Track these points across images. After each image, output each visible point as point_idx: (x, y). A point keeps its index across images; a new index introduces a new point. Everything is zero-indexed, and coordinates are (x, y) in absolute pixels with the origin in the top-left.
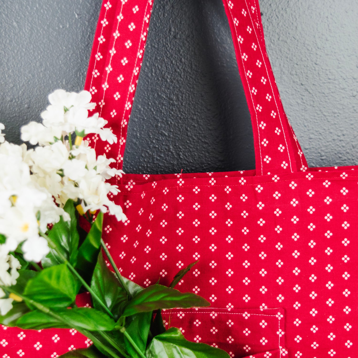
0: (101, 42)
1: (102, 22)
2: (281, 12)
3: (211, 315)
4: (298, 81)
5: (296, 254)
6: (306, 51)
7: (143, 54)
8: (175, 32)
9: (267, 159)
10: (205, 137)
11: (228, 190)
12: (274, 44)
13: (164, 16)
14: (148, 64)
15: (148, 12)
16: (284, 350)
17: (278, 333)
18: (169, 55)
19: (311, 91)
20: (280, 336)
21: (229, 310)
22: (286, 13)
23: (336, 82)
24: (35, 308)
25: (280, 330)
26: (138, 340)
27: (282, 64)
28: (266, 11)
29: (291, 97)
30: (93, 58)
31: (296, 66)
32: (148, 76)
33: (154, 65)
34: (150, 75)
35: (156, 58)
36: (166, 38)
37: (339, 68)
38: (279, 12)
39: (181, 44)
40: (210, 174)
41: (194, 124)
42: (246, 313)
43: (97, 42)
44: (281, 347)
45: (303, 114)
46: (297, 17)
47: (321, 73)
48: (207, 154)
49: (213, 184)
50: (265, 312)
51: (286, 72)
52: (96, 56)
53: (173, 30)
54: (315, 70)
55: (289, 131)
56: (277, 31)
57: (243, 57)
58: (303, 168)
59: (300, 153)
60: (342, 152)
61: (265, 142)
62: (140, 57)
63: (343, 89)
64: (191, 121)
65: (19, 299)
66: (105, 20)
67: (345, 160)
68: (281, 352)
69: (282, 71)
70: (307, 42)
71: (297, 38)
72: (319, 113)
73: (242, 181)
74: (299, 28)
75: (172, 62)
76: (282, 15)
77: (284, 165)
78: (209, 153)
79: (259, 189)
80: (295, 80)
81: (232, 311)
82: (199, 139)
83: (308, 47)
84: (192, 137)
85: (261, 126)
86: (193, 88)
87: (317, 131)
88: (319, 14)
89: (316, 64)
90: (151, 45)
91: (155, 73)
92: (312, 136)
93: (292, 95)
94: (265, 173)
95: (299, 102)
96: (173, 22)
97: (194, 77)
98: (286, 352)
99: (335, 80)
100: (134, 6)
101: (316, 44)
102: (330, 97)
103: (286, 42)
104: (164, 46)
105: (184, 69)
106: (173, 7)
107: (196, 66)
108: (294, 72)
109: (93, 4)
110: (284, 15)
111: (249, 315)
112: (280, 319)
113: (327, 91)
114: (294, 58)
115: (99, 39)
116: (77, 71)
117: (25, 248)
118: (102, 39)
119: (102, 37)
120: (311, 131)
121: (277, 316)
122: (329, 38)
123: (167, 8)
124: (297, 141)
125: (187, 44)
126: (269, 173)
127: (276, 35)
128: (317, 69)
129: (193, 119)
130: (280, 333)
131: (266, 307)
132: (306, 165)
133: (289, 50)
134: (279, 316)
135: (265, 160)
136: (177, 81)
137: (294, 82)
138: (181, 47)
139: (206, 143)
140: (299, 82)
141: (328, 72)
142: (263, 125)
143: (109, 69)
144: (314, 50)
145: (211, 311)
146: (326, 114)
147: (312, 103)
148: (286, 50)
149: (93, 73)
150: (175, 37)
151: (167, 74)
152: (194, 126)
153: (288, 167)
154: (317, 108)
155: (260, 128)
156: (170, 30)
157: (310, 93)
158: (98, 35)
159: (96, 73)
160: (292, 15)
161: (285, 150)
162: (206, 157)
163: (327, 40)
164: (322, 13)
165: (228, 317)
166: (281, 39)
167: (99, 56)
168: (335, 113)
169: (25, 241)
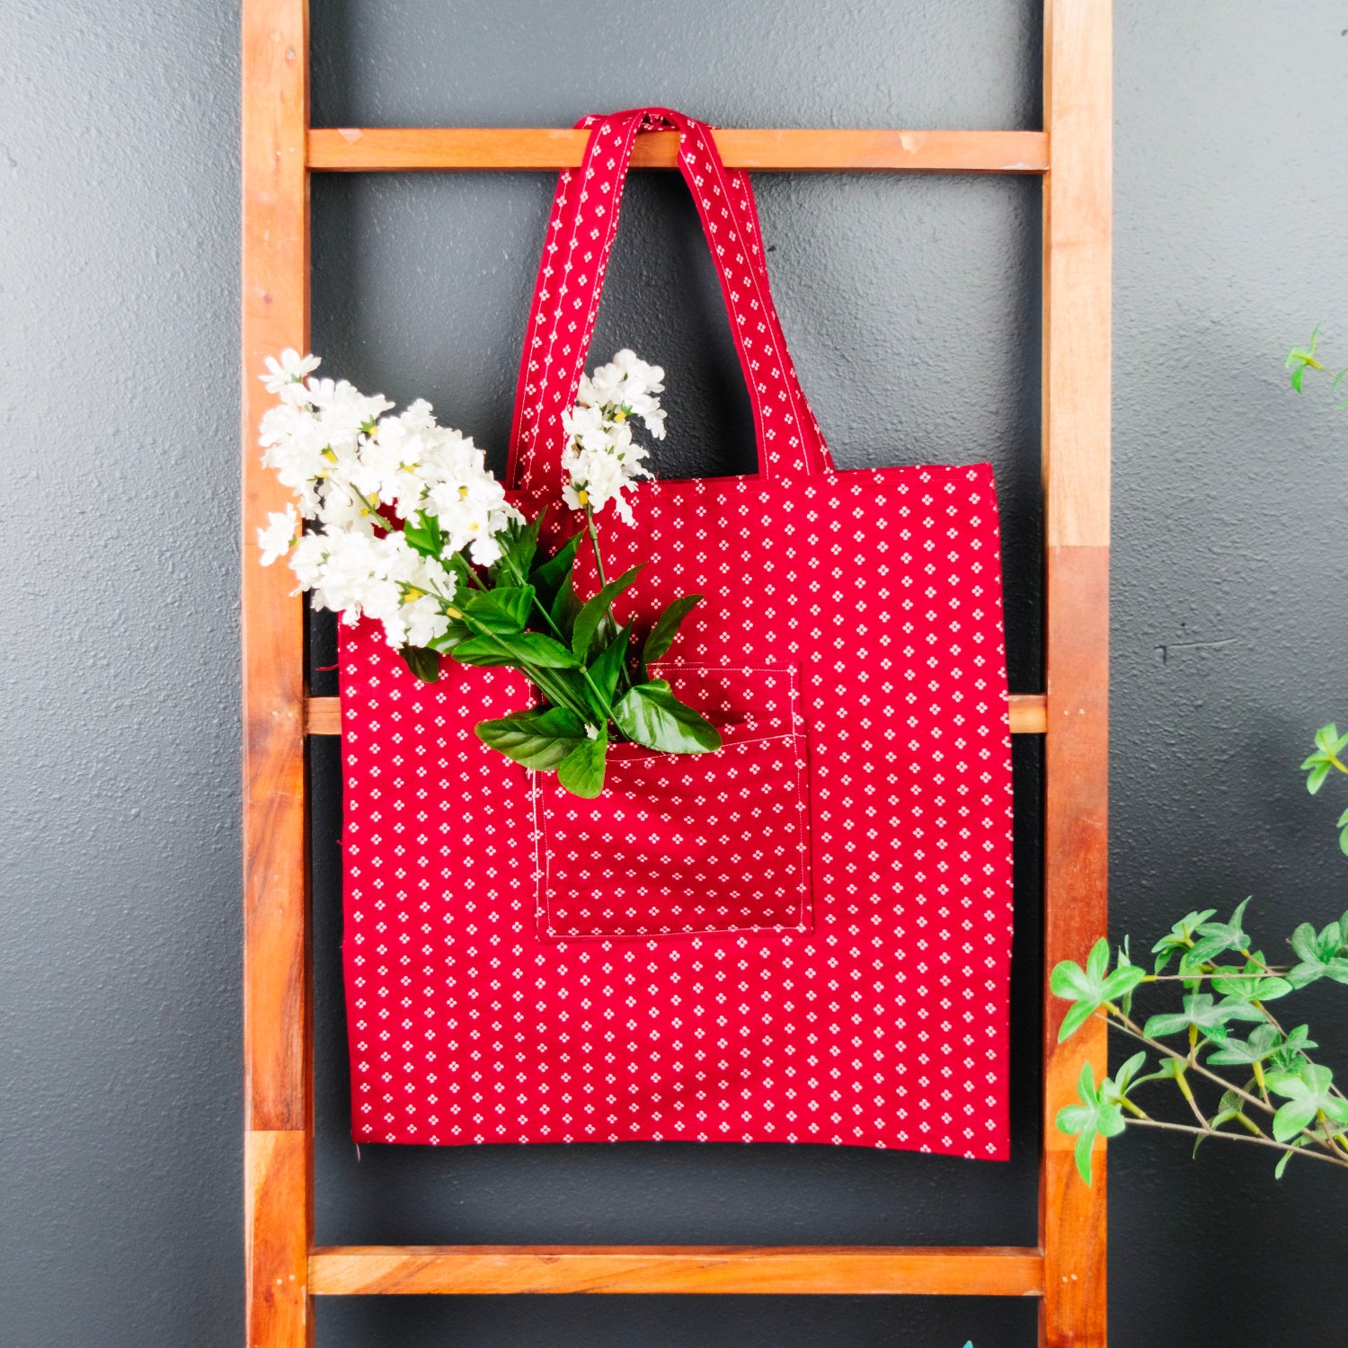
0: (544, 299)
1: (545, 271)
2: (803, 244)
3: (699, 672)
4: (830, 343)
5: (815, 587)
6: (842, 300)
7: (595, 318)
8: (648, 277)
9: (775, 457)
10: (694, 428)
11: (722, 499)
12: (793, 291)
13: (632, 253)
14: (609, 324)
15: (604, 261)
16: (798, 717)
17: (790, 694)
18: (640, 310)
19: (850, 359)
20: (793, 698)
21: (724, 664)
22: (810, 245)
23: (888, 345)
24: (480, 633)
25: (793, 690)
26: (602, 688)
27: (806, 320)
28: (781, 243)
29: (820, 367)
30: (533, 321)
31: (826, 322)
32: (609, 341)
33: (618, 325)
34: (612, 339)
35: (621, 315)
36: (635, 286)
37: (890, 323)
38: (800, 245)
39: (658, 294)
40: (697, 481)
41: (677, 409)
42: (747, 668)
43: (537, 298)
44: (794, 714)
45: (840, 392)
46: (827, 251)
47: (864, 332)
48: (698, 454)
49: (701, 492)
50: (772, 666)
51: (813, 331)
52: (537, 318)
53: (645, 273)
54: (855, 327)
55: (808, 420)
56: (797, 271)
57: (739, 320)
58: (828, 470)
59: (824, 450)
60: (900, 447)
61: (771, 434)
62: (592, 321)
63: (898, 354)
64: (673, 405)
65: (457, 615)
66: (549, 268)
67: (905, 460)
68: (794, 720)
69: (805, 329)
70: (841, 287)
71: (828, 281)
72: (863, 390)
73: (741, 487)
74: (830, 267)
75: (644, 320)
76: (805, 249)
77: (798, 465)
78: (699, 451)
79: (764, 497)
80: (826, 343)
81: (728, 665)
82: (685, 431)
83: (844, 294)
84: (674, 429)
85: (764, 412)
86: (676, 357)
87: (860, 418)
88: (860, 245)
89: (856, 318)
90: (614, 296)
91: (620, 337)
92: (854, 425)
93: (822, 364)
94: (772, 476)
95: (833, 374)
96: (645, 262)
97: (676, 341)
98: (802, 720)
99: (885, 341)
100: (586, 253)
101: (856, 289)
102: (878, 367)
103: (811, 287)
104: (632, 297)
105: (662, 331)
106: (644, 241)
107: (679, 325)
108: (824, 332)
109: (530, 239)
110: (808, 248)
111: (751, 671)
112: (792, 674)
113: (873, 358)
114: (824, 311)
115: (541, 295)
116: (507, 336)
117: (472, 549)
118: (544, 295)
119: (545, 291)
120: (852, 418)
121: (788, 671)
122: (875, 281)
123: (636, 242)
124: (820, 434)
125: (666, 293)
126: (777, 477)
127: (797, 279)
128: (858, 325)
129: (676, 403)
130: (793, 694)
131: (774, 660)
132: (832, 467)
133: (816, 299)
134: (792, 670)
135: (771, 458)
136: (653, 347)
137: (824, 345)
138: (657, 297)
139: (695, 437)
140: (832, 346)
141: (874, 331)
142: (767, 411)
143: (553, 337)
144: (853, 297)
145: (699, 666)
146: (873, 391)
147: (852, 376)
148: (811, 299)
149: (534, 342)
150: (648, 284)
151: (637, 338)
152: (678, 413)
153: (804, 468)
154: (860, 384)
155: (764, 415)
156: (641, 274)
157: (848, 361)
158: (540, 289)
159: (537, 342)
160: (819, 248)
161: (799, 444)
162: (695, 457)
163: (871, 283)
164: (863, 245)
165: (723, 675)
166: (803, 283)
167: (540, 319)
168: (887, 390)
169: (474, 540)
